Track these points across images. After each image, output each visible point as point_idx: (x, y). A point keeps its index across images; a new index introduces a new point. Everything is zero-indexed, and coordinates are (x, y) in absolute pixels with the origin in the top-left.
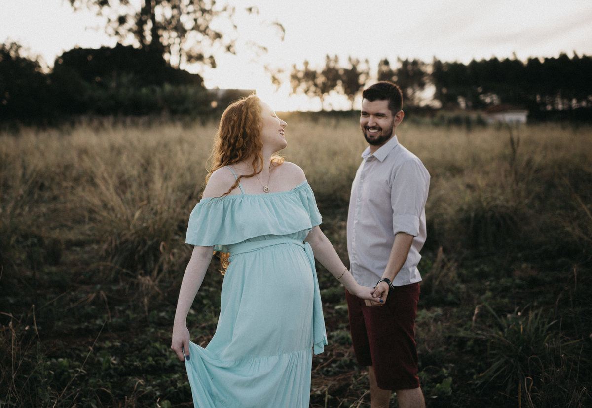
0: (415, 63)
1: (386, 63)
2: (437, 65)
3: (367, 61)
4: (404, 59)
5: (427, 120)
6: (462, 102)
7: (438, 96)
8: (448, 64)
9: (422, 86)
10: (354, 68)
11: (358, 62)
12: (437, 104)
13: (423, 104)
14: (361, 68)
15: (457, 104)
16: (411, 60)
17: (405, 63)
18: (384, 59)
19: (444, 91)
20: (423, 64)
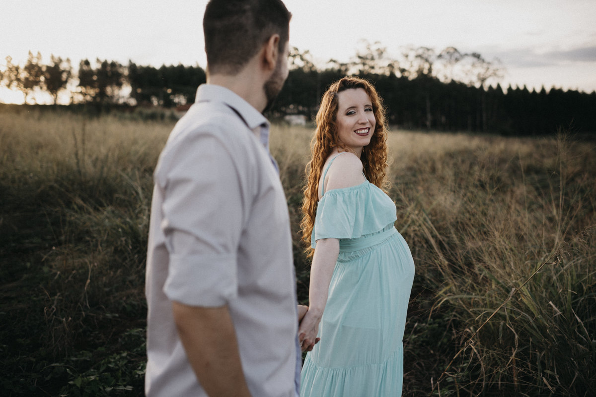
0: (113, 65)
1: (87, 63)
2: (132, 67)
3: (68, 60)
4: (103, 60)
5: (127, 115)
6: (155, 102)
7: (133, 95)
8: (142, 68)
9: (120, 85)
10: (57, 66)
11: (61, 61)
12: (133, 102)
13: (121, 101)
14: (64, 66)
15: (151, 103)
16: (109, 62)
17: (105, 64)
18: (84, 59)
19: (139, 91)
20: (120, 66)
